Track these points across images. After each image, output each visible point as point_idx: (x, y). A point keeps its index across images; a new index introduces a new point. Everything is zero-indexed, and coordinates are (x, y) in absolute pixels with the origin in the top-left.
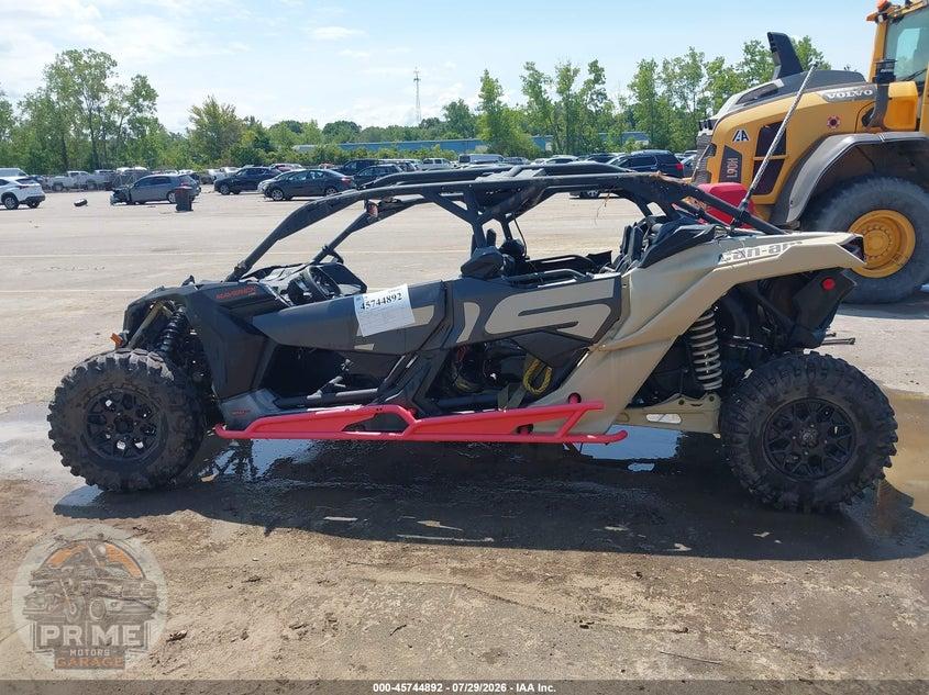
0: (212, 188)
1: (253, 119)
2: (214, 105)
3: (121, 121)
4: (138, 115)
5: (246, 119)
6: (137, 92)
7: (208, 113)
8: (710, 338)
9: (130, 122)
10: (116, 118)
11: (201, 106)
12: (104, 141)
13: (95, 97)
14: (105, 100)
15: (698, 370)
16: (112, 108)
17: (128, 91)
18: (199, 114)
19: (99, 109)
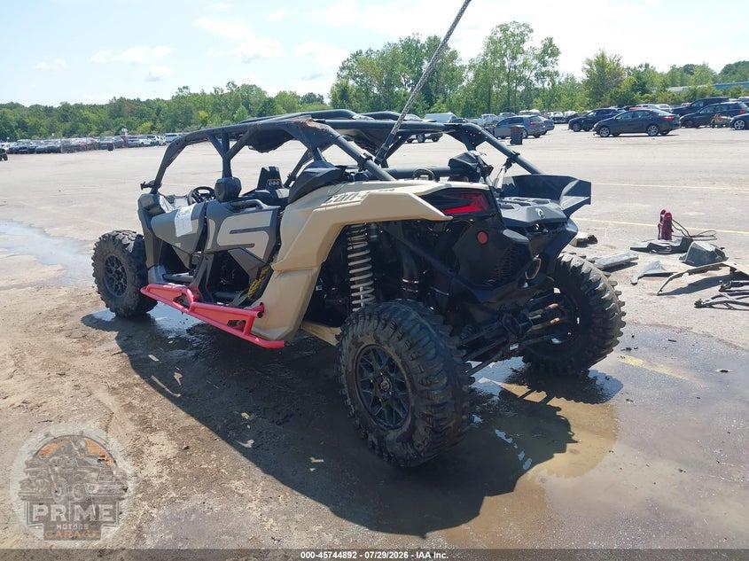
0: (567, 126)
1: (647, 66)
2: (603, 56)
3: (530, 75)
4: (544, 69)
5: (641, 67)
6: (545, 51)
7: (597, 63)
8: (353, 267)
9: (536, 75)
10: (526, 73)
11: (593, 58)
12: (516, 91)
13: (514, 58)
14: (521, 59)
15: (354, 302)
16: (524, 65)
17: (538, 52)
18: (590, 65)
19: (515, 67)
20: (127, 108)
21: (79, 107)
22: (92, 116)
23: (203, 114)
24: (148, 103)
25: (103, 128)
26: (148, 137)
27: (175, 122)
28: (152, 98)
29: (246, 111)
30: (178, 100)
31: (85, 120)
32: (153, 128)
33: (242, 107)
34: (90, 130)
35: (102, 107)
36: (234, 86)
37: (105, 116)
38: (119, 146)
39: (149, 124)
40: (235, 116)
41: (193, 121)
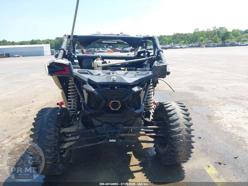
20: (178, 36)
21: (165, 36)
22: (167, 39)
23: (202, 38)
24: (185, 35)
25: (170, 42)
26: (180, 45)
27: (192, 41)
28: (187, 33)
29: (218, 37)
30: (195, 33)
31: (165, 40)
32: (184, 43)
33: (217, 35)
34: (166, 43)
35: (171, 36)
36: (215, 28)
37: (171, 39)
38: (170, 48)
39: (184, 41)
40: (213, 38)
41: (198, 40)
